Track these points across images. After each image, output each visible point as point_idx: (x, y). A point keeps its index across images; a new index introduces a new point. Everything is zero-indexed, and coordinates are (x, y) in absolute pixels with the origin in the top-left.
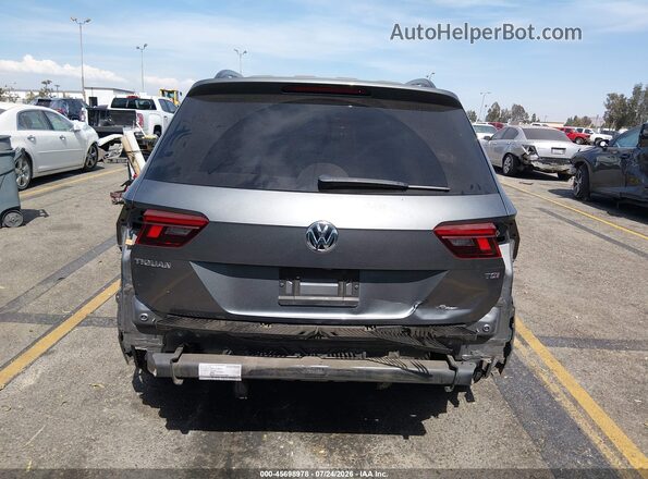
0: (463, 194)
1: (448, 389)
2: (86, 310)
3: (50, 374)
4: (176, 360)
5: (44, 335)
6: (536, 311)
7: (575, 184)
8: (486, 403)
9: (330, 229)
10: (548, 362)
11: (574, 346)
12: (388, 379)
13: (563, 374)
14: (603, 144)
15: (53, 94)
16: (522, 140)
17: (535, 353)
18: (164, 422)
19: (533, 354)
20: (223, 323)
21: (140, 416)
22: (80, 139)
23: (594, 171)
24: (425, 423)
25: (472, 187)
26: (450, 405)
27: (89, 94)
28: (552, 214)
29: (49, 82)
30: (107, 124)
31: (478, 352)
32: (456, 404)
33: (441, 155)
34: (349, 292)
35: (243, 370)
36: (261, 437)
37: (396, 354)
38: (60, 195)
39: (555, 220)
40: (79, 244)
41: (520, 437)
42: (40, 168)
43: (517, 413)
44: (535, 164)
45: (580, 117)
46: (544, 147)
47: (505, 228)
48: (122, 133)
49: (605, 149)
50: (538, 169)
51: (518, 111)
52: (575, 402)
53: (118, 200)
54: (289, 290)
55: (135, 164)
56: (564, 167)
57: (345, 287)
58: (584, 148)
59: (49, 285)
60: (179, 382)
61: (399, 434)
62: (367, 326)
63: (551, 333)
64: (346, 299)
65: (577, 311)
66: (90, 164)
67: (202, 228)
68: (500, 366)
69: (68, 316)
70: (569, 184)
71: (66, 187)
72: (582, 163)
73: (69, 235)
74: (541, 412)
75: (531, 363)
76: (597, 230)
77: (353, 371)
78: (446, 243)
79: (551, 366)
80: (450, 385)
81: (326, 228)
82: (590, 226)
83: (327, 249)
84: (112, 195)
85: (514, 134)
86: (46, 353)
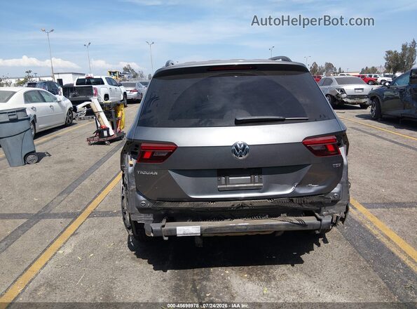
0: (316, 120)
1: (317, 232)
2: (90, 209)
3: (79, 245)
4: (163, 226)
5: (70, 224)
6: (358, 189)
7: (372, 111)
8: (336, 243)
9: (245, 146)
10: (369, 218)
11: (384, 207)
12: (283, 228)
13: (379, 224)
14: (387, 84)
15: (33, 79)
16: (336, 85)
17: (361, 213)
18: (152, 266)
19: (360, 214)
20: (188, 203)
21: (138, 264)
22: (61, 106)
23: (383, 101)
24: (303, 257)
25: (320, 116)
26: (315, 246)
27: (57, 77)
28: (360, 130)
29: (30, 72)
30: (75, 96)
31: (331, 211)
32: (319, 245)
33: (301, 100)
34: (257, 181)
35: (201, 229)
36: (209, 271)
37: (285, 215)
38: (55, 142)
39: (363, 134)
40: (75, 171)
41: (359, 260)
42: (40, 126)
43: (356, 247)
44: (345, 100)
45: (370, 67)
46: (350, 88)
47: (340, 138)
48: (91, 101)
49: (388, 87)
50: (347, 103)
51: (329, 66)
52: (389, 239)
53: (92, 142)
54: (223, 182)
55: (100, 119)
56: (363, 101)
57: (254, 179)
58: (375, 87)
59: (64, 196)
60: (166, 238)
61: (288, 264)
62: (268, 199)
63: (369, 201)
64: (256, 185)
65: (383, 187)
66: (68, 121)
67: (174, 151)
68: (343, 220)
69: (81, 213)
70: (368, 111)
71: (56, 137)
72: (375, 97)
73: (68, 166)
74: (369, 245)
75: (360, 219)
76: (389, 138)
77: (263, 225)
78: (310, 149)
79: (372, 220)
80: (318, 230)
81: (242, 146)
82: (384, 136)
83: (244, 157)
84: (88, 140)
85: (330, 82)
86: (74, 234)
